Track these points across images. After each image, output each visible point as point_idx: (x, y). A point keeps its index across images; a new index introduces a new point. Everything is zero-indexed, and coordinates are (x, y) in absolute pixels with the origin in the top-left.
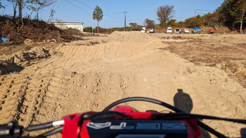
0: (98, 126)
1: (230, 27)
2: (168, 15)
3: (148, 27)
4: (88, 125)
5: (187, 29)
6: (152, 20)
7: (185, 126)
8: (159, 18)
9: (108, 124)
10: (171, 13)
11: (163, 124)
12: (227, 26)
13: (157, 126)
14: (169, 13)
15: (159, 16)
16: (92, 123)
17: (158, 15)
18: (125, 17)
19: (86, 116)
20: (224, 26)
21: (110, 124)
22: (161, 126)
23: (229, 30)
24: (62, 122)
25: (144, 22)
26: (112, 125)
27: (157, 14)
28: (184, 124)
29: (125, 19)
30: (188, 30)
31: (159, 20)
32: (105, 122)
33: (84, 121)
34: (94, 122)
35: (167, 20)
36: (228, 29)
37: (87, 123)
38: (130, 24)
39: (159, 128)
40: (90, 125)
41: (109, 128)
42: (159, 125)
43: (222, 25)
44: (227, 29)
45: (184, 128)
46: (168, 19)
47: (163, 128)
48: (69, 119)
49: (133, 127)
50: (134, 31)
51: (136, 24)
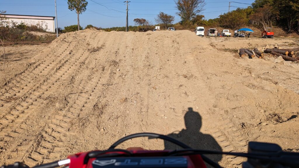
0: (103, 163)
1: (285, 28)
2: (194, 7)
3: (164, 27)
4: (93, 162)
5: (227, 30)
6: (170, 15)
7: (187, 161)
8: (179, 12)
9: (113, 161)
10: (199, 5)
11: (166, 160)
12: (280, 26)
13: (160, 162)
14: (195, 4)
15: (180, 10)
16: (97, 161)
17: (179, 7)
18: (127, 9)
19: (91, 155)
20: (276, 25)
21: (115, 161)
22: (164, 161)
23: (284, 32)
24: (68, 161)
25: (157, 18)
26: (117, 162)
27: (176, 6)
28: (186, 159)
29: (126, 12)
30: (229, 31)
31: (179, 15)
32: (110, 160)
33: (90, 159)
34: (99, 160)
35: (192, 16)
36: (282, 30)
37: (92, 161)
38: (135, 20)
39: (162, 163)
40: (95, 162)
41: (113, 164)
42: (162, 160)
43: (273, 25)
44: (280, 30)
45: (186, 162)
46: (194, 14)
47: (166, 163)
48: (75, 157)
49: (136, 163)
50: (142, 31)
51: (145, 20)
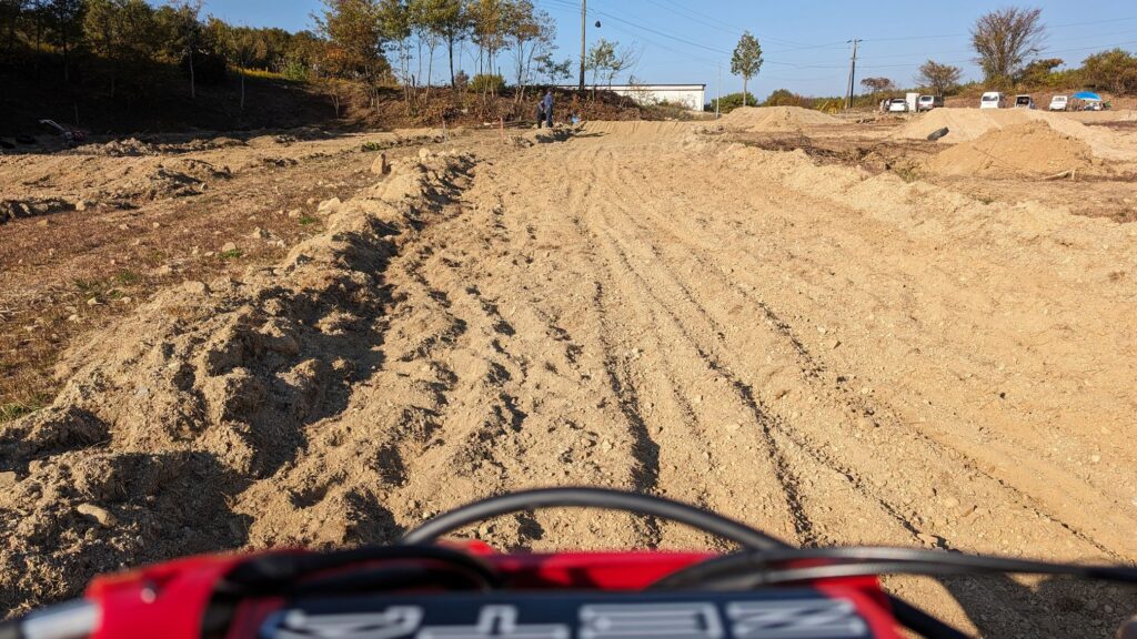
0: (336, 632)
2: (1021, 43)
8: (980, 56)
10: (1032, 37)
11: (734, 610)
13: (702, 621)
14: (1024, 35)
15: (979, 51)
16: (295, 618)
17: (978, 45)
21: (412, 616)
22: (727, 621)
27: (973, 42)
31: (979, 66)
32: (380, 608)
34: (311, 611)
35: (1011, 64)
38: (864, 81)
39: (714, 630)
42: (710, 612)
45: (856, 627)
46: (1017, 61)
47: (741, 631)
49: (559, 634)
51: (886, 82)
